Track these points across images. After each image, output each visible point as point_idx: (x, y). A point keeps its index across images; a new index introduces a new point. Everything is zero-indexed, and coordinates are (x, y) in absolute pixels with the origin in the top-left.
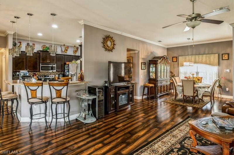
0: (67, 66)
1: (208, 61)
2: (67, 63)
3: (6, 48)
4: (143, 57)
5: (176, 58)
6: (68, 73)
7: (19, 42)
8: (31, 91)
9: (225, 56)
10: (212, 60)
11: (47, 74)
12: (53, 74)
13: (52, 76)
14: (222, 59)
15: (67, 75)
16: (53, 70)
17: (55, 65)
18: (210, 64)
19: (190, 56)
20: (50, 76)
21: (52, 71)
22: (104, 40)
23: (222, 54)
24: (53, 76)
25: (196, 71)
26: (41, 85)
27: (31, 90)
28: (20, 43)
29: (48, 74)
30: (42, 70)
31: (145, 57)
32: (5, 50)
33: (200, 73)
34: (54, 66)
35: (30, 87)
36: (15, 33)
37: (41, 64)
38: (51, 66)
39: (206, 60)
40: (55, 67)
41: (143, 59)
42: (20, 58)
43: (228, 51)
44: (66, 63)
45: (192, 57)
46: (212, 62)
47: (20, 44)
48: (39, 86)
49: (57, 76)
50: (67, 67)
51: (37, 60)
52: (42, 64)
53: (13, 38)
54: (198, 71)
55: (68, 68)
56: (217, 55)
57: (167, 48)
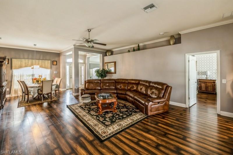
1: (43, 66)
9: (55, 63)
10: (46, 64)
14: (53, 65)
18: (45, 68)
19: (27, 60)
23: (53, 61)
25: (32, 73)
33: (35, 75)
39: (42, 65)
43: (56, 59)
45: (28, 61)
46: (46, 66)
54: (34, 73)
56: (50, 61)
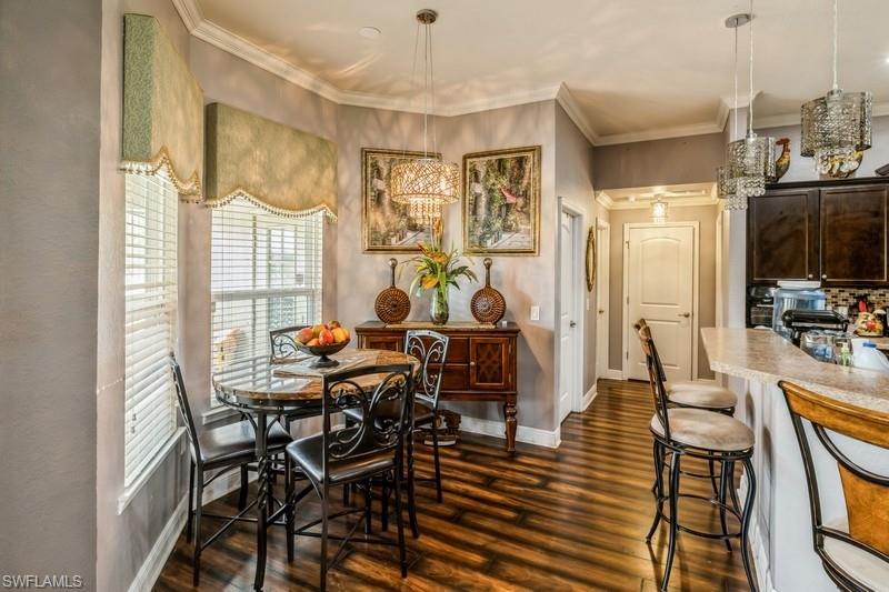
7: (778, 143)
28: (785, 142)
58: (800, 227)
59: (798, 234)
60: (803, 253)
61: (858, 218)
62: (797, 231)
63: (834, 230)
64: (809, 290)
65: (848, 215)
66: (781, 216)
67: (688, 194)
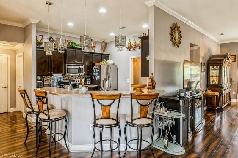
0: (96, 67)
2: (97, 64)
3: (24, 43)
4: (202, 56)
5: (234, 57)
6: (98, 77)
7: (40, 36)
8: (103, 107)
11: (71, 78)
12: (78, 78)
13: (77, 80)
15: (97, 79)
16: (80, 73)
17: (83, 66)
20: (75, 80)
21: (80, 75)
22: (172, 30)
24: (79, 81)
26: (118, 97)
27: (102, 105)
28: (42, 36)
29: (73, 78)
30: (68, 73)
31: (204, 56)
32: (23, 46)
34: (81, 67)
35: (100, 101)
36: (40, 22)
37: (66, 65)
38: (78, 67)
40: (83, 68)
41: (203, 58)
42: (43, 57)
44: (94, 64)
47: (42, 38)
48: (115, 100)
49: (83, 80)
50: (97, 69)
51: (61, 59)
52: (68, 65)
53: (37, 31)
55: (98, 71)
57: (220, 44)
58: (47, 60)
59: (46, 62)
60: (47, 66)
61: (58, 59)
62: (46, 61)
63: (54, 61)
64: (60, 76)
65: (57, 58)
66: (42, 56)
67: (9, 45)
